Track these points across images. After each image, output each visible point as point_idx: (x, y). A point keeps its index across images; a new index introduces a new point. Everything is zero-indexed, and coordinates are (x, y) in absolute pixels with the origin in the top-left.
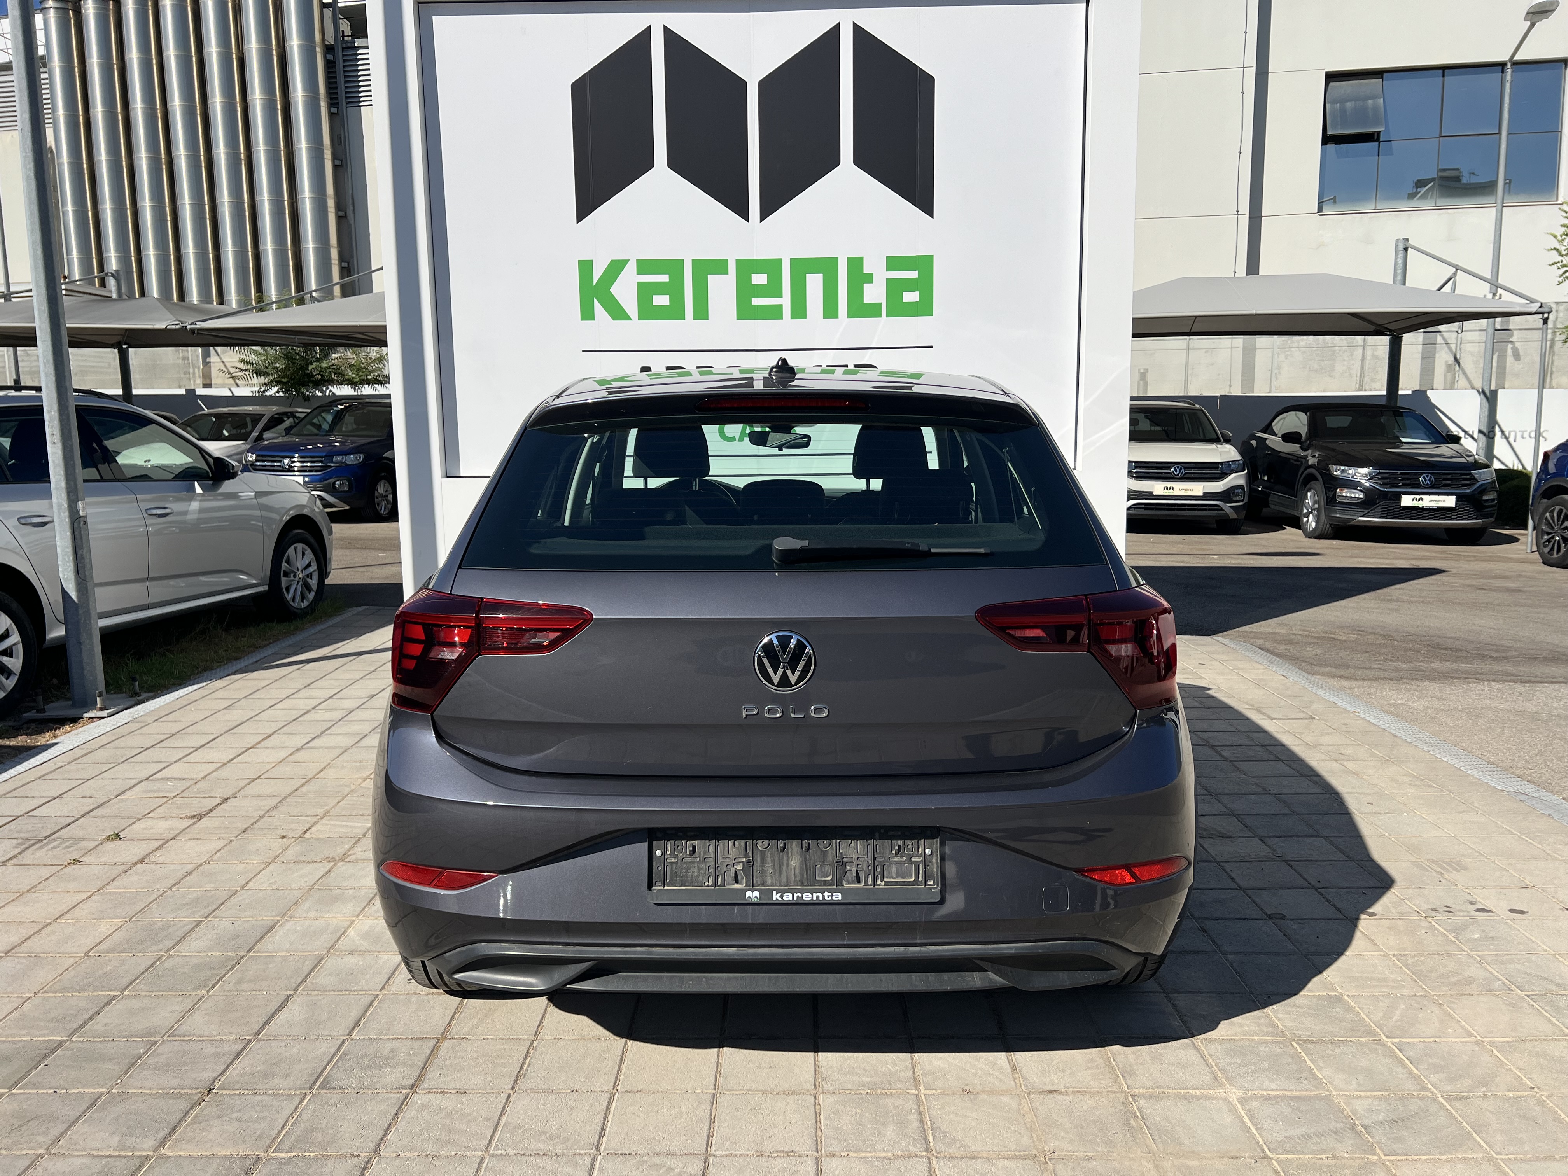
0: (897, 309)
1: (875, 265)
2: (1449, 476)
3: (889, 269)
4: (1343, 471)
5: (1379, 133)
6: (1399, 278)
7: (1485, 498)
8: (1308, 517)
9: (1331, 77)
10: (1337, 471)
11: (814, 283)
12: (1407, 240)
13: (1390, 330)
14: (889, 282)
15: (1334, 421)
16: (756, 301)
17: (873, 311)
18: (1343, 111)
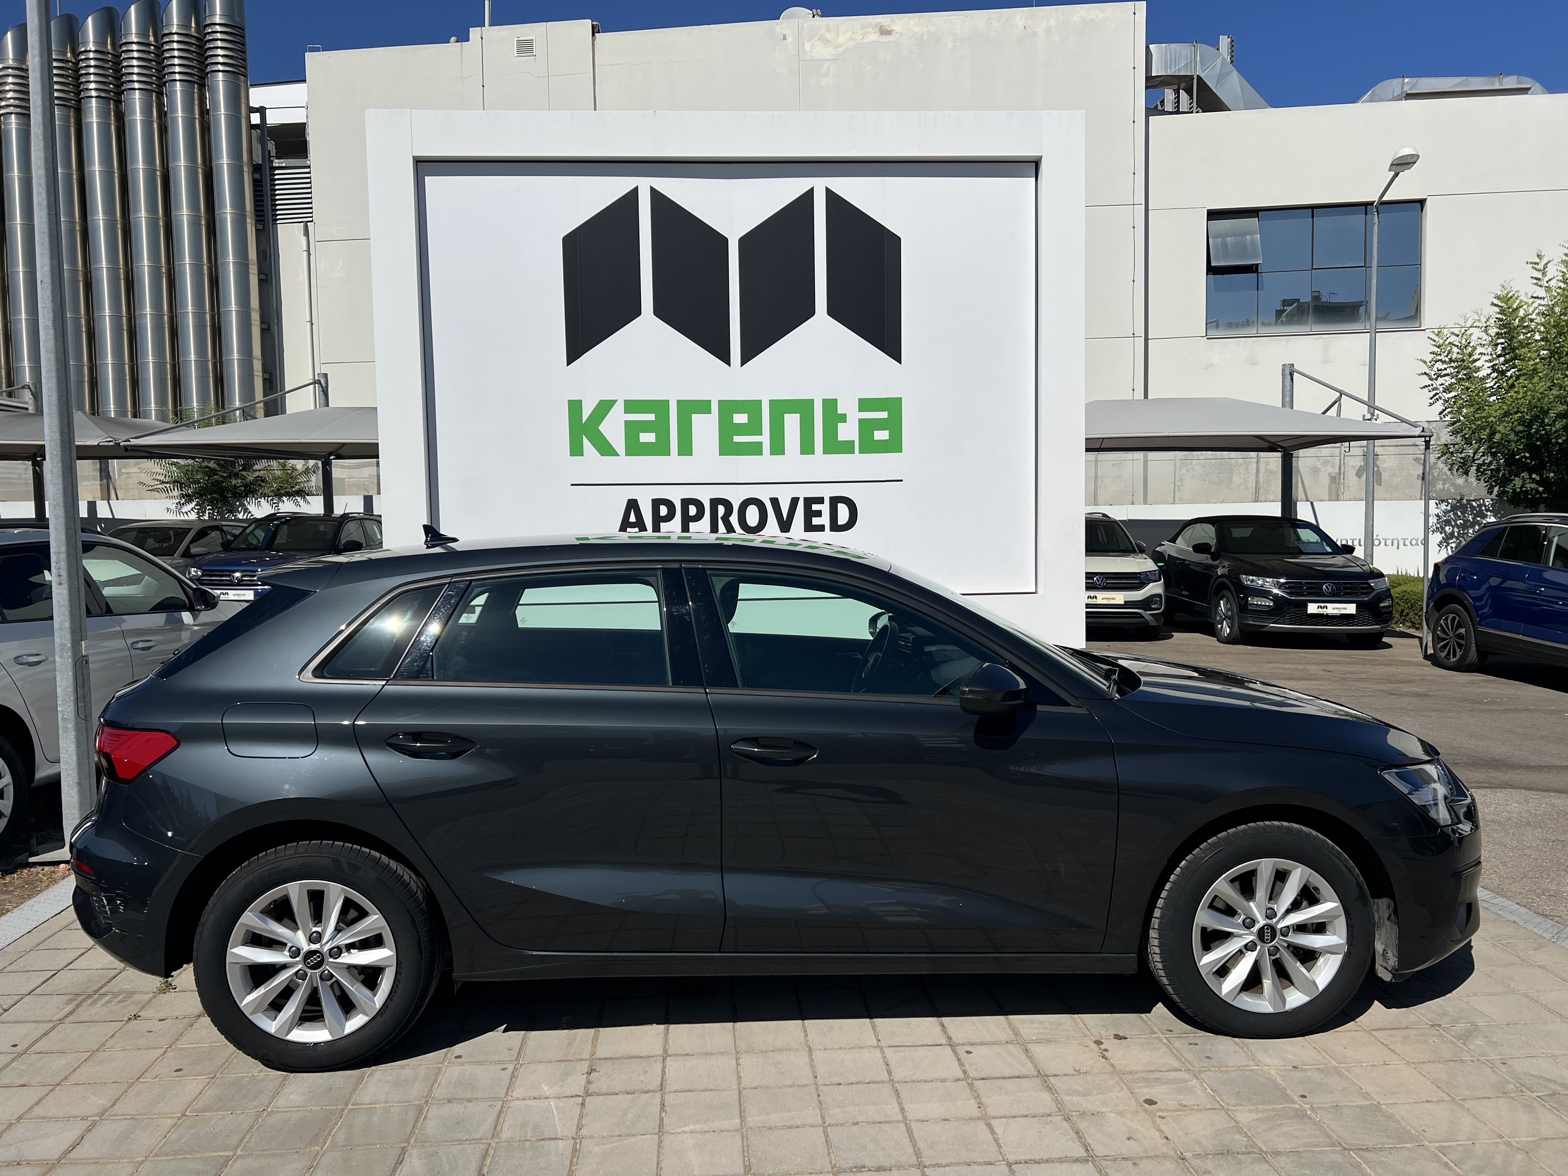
0: (869, 446)
1: (848, 406)
2: (1349, 586)
3: (861, 410)
4: (1252, 581)
5: (1257, 265)
6: (1288, 399)
7: (1382, 605)
8: (1222, 623)
9: (1213, 215)
10: (1247, 580)
11: (792, 422)
12: (1293, 365)
13: (1282, 447)
14: (861, 421)
15: (1238, 533)
16: (737, 439)
17: (847, 448)
18: (1225, 245)
